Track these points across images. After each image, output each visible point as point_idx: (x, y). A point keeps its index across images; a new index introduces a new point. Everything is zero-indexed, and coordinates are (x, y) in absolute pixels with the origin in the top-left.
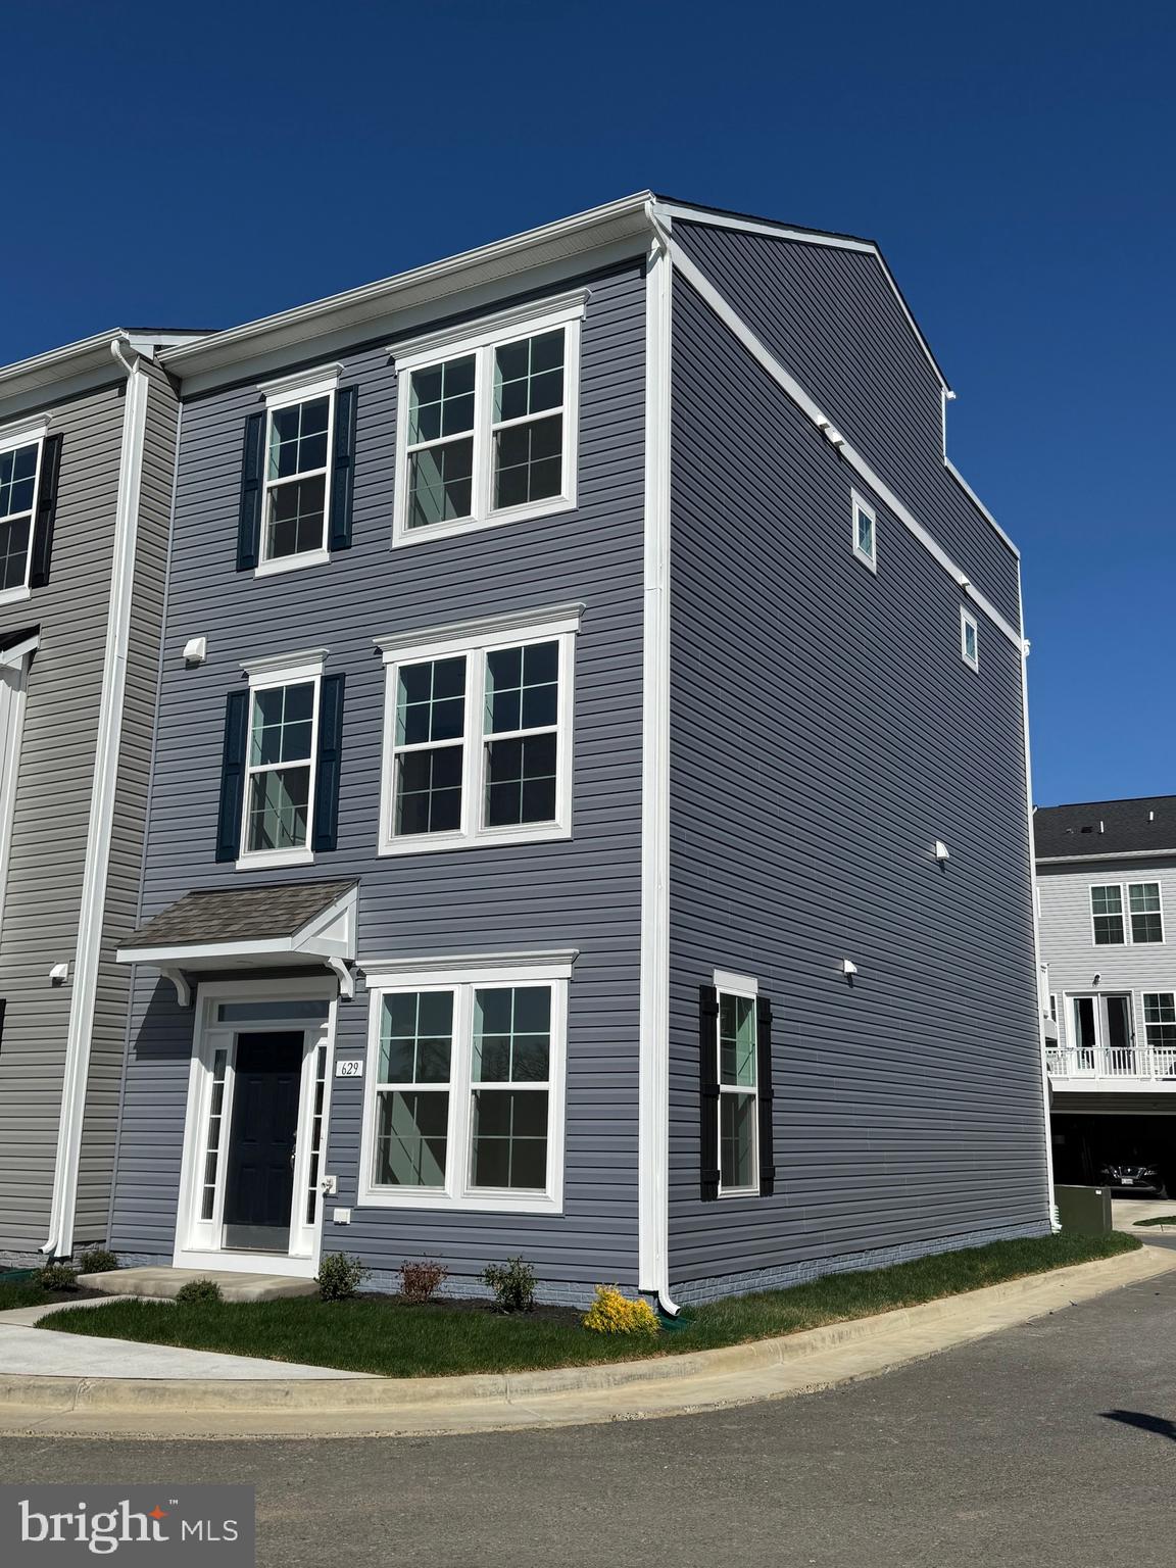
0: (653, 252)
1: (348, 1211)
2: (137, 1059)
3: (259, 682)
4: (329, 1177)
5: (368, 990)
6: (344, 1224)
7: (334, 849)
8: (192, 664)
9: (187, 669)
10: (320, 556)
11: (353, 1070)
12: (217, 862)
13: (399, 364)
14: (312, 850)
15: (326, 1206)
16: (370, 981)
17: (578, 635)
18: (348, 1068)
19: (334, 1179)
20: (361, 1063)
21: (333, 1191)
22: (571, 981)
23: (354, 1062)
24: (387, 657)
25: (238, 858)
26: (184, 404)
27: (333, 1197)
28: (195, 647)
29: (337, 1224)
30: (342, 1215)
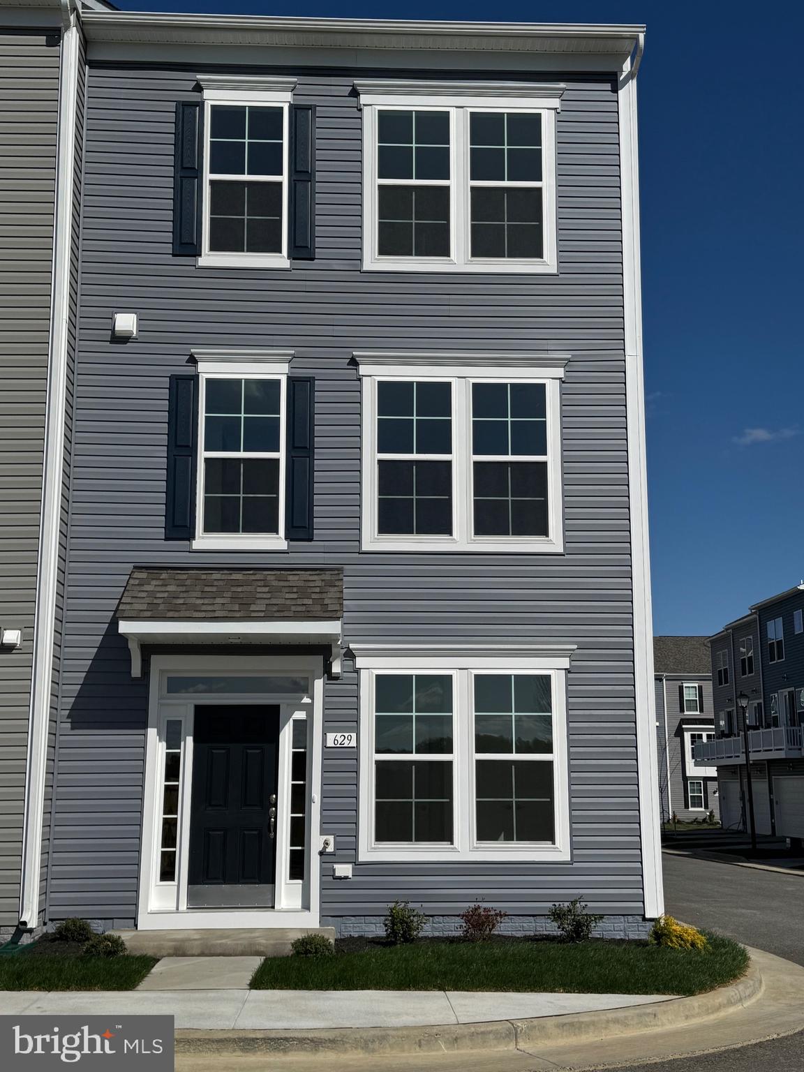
0: (624, 74)
1: (350, 866)
2: (72, 728)
3: (208, 370)
4: (325, 837)
5: (357, 671)
6: (346, 878)
7: (311, 540)
8: (121, 339)
9: (111, 342)
10: (280, 260)
11: (346, 742)
12: (166, 539)
13: (364, 99)
14: (286, 539)
15: (322, 862)
16: (360, 662)
17: (563, 382)
18: (340, 740)
19: (331, 839)
20: (354, 735)
21: (330, 849)
22: (568, 671)
23: (346, 735)
24: (363, 370)
25: (194, 538)
26: (91, 67)
27: (330, 854)
28: (126, 322)
29: (340, 878)
30: (344, 870)
